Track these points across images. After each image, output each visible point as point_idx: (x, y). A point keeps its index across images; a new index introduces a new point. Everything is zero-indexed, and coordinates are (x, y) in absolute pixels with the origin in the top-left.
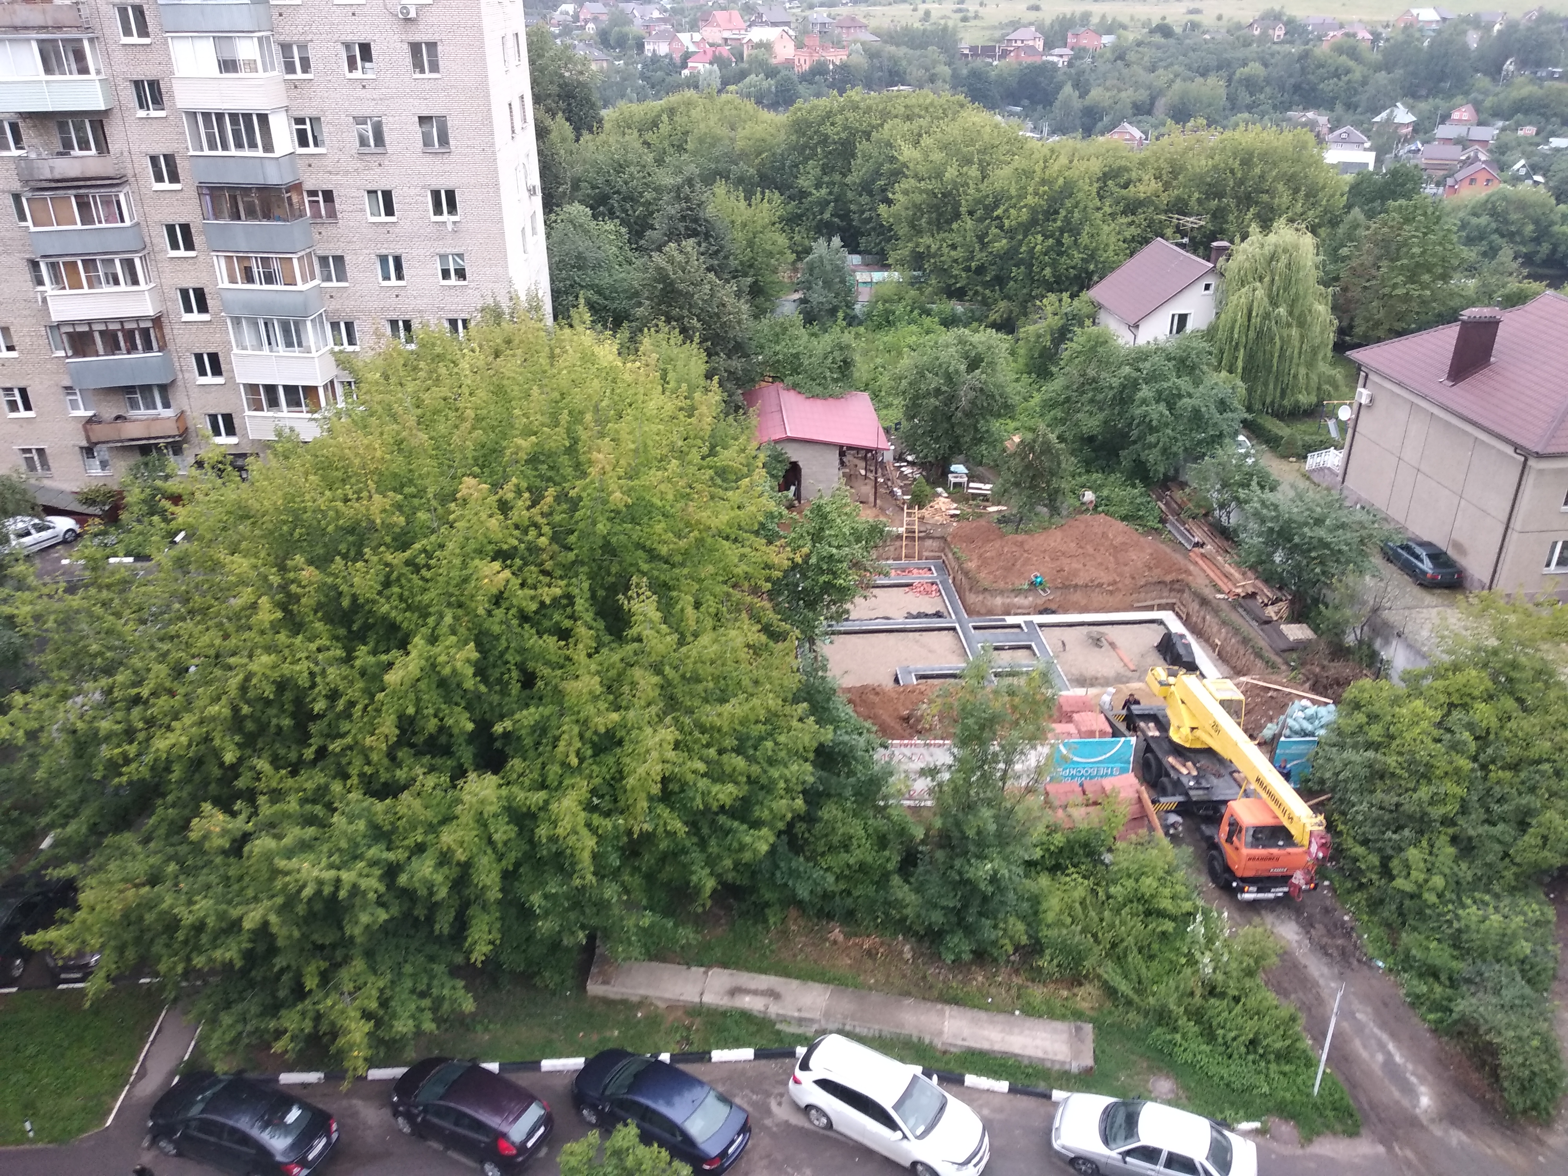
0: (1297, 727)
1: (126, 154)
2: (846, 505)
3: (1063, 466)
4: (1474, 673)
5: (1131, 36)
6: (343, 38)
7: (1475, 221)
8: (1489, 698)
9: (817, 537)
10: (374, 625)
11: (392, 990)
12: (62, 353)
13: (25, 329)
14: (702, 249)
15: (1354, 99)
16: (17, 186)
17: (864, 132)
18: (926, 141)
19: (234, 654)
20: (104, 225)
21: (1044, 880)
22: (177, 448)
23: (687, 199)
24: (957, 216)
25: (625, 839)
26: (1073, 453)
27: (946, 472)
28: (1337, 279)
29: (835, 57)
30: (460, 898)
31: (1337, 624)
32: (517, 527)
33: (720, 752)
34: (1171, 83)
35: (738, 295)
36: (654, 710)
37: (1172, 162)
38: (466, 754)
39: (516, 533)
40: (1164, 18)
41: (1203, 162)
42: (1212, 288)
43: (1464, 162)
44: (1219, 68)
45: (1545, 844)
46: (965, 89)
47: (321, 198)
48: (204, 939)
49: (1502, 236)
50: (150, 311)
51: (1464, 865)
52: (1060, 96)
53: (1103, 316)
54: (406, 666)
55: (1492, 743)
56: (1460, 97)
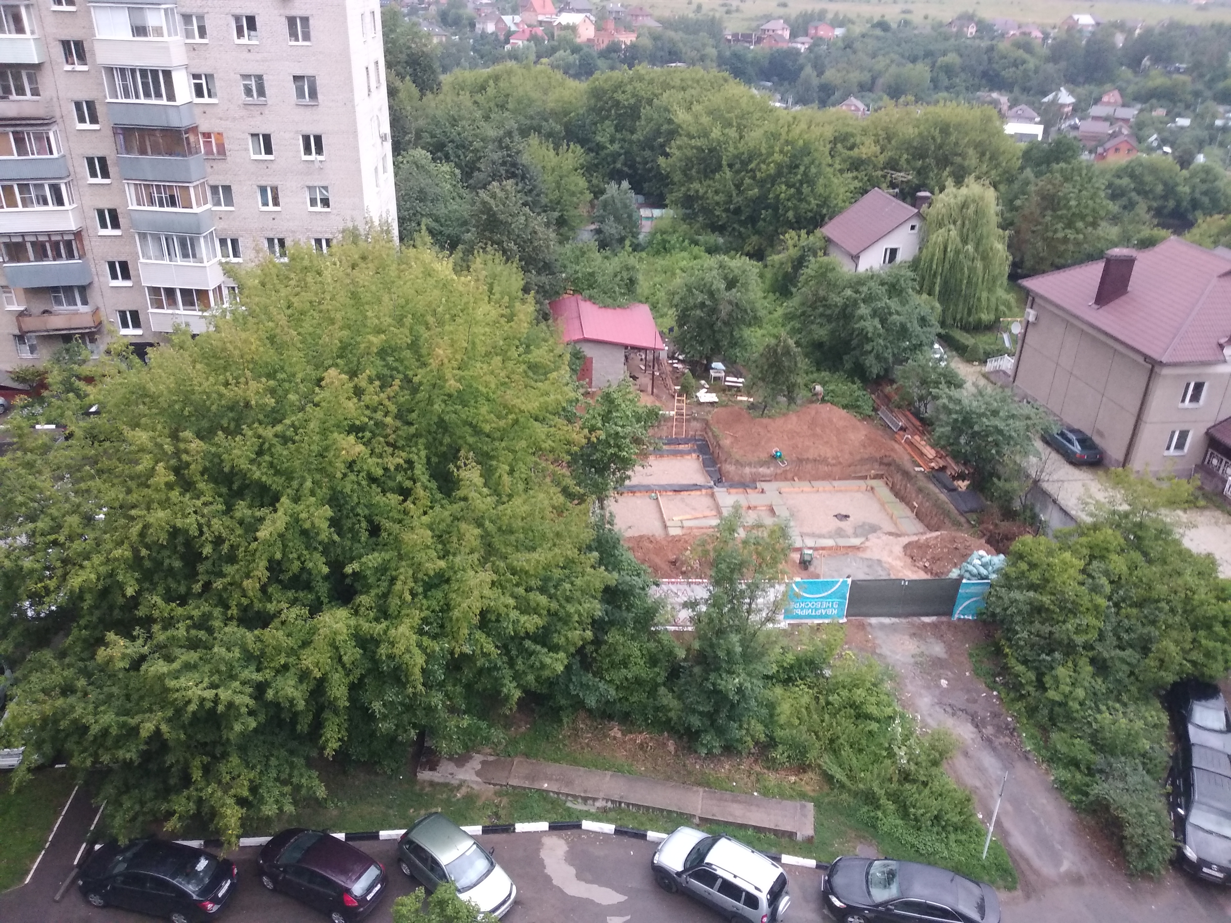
0: (975, 571)
1: (55, 100)
2: (629, 393)
3: (799, 365)
4: (1110, 531)
5: (857, 30)
6: (234, 12)
7: (1118, 181)
8: (1121, 551)
9: (606, 418)
10: (249, 486)
11: (261, 779)
14: (519, 188)
15: (1028, 84)
17: (647, 99)
18: (696, 108)
19: (134, 507)
20: (36, 156)
21: (779, 690)
22: (93, 338)
23: (508, 148)
24: (719, 168)
25: (449, 658)
26: (806, 355)
27: (708, 368)
28: (1012, 224)
29: (627, 39)
30: (317, 703)
31: (1007, 492)
32: (367, 407)
33: (527, 590)
34: (888, 67)
35: (548, 225)
36: (476, 556)
37: (886, 129)
38: (323, 589)
39: (368, 412)
40: (883, 16)
41: (911, 130)
42: (917, 228)
43: (1111, 135)
44: (925, 57)
45: (1161, 666)
46: (728, 67)
47: (213, 139)
49: (1139, 193)
50: (73, 226)
51: (1100, 681)
52: (803, 75)
53: (832, 249)
54: (274, 521)
55: (1123, 586)
56: (1108, 85)
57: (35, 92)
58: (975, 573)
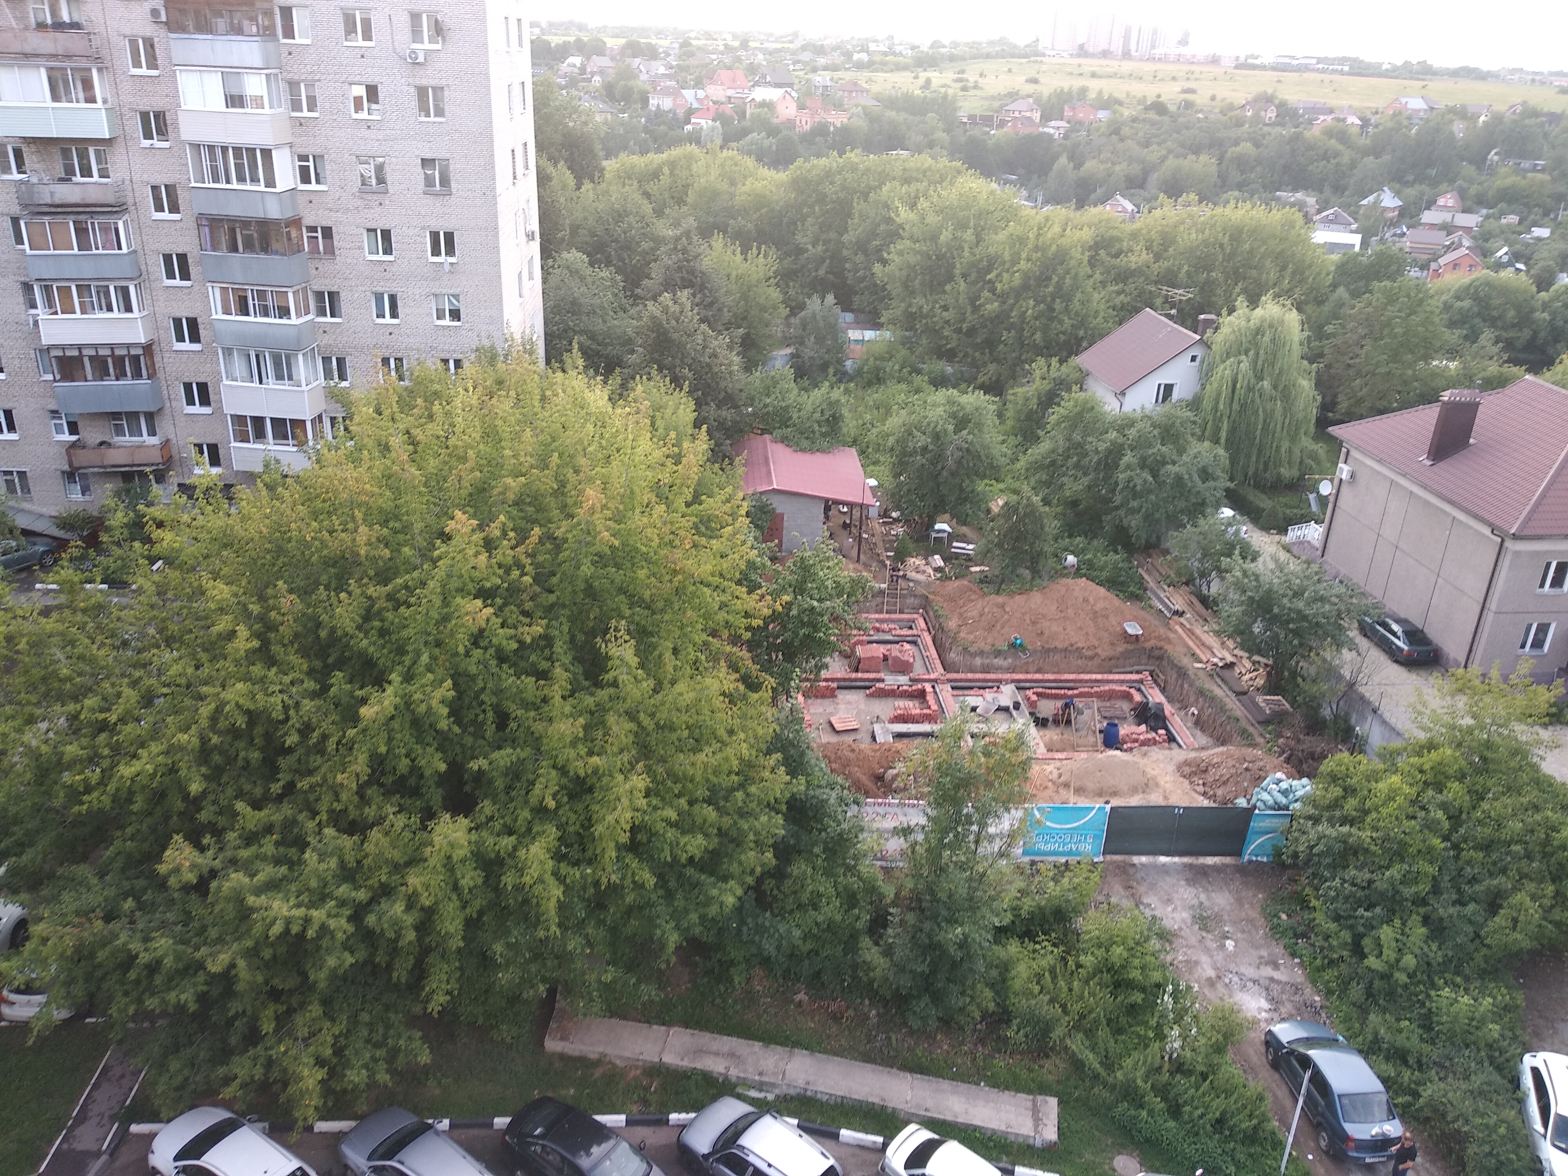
0: (1270, 799)
1: (127, 182)
2: (829, 558)
3: (1046, 529)
4: (1449, 752)
5: (1126, 113)
6: (351, 79)
7: (1459, 304)
8: (1461, 777)
9: (799, 589)
10: (350, 659)
11: (347, 1038)
12: (50, 377)
13: (15, 352)
14: (697, 300)
15: (1342, 182)
16: (16, 210)
17: (861, 193)
18: (923, 204)
19: (206, 683)
20: (100, 251)
21: (1013, 947)
22: (160, 477)
23: (684, 251)
24: (950, 278)
25: (592, 890)
26: (1056, 516)
27: (929, 529)
28: (1321, 355)
29: (837, 119)
30: (422, 945)
31: (1313, 698)
32: (500, 566)
33: (691, 803)
34: (1164, 159)
35: (731, 346)
36: (626, 757)
37: (1163, 235)
38: (436, 796)
39: (501, 572)
40: (1159, 96)
41: (1194, 236)
42: (1198, 359)
43: (1448, 247)
44: (1211, 146)
45: (1514, 928)
46: (962, 156)
47: (319, 235)
48: (158, 980)
49: (1485, 321)
50: (142, 338)
51: (1434, 947)
52: (1056, 167)
53: (1090, 383)
54: (380, 702)
55: (1464, 822)
56: (1445, 185)
57: (104, 174)
58: (1271, 802)
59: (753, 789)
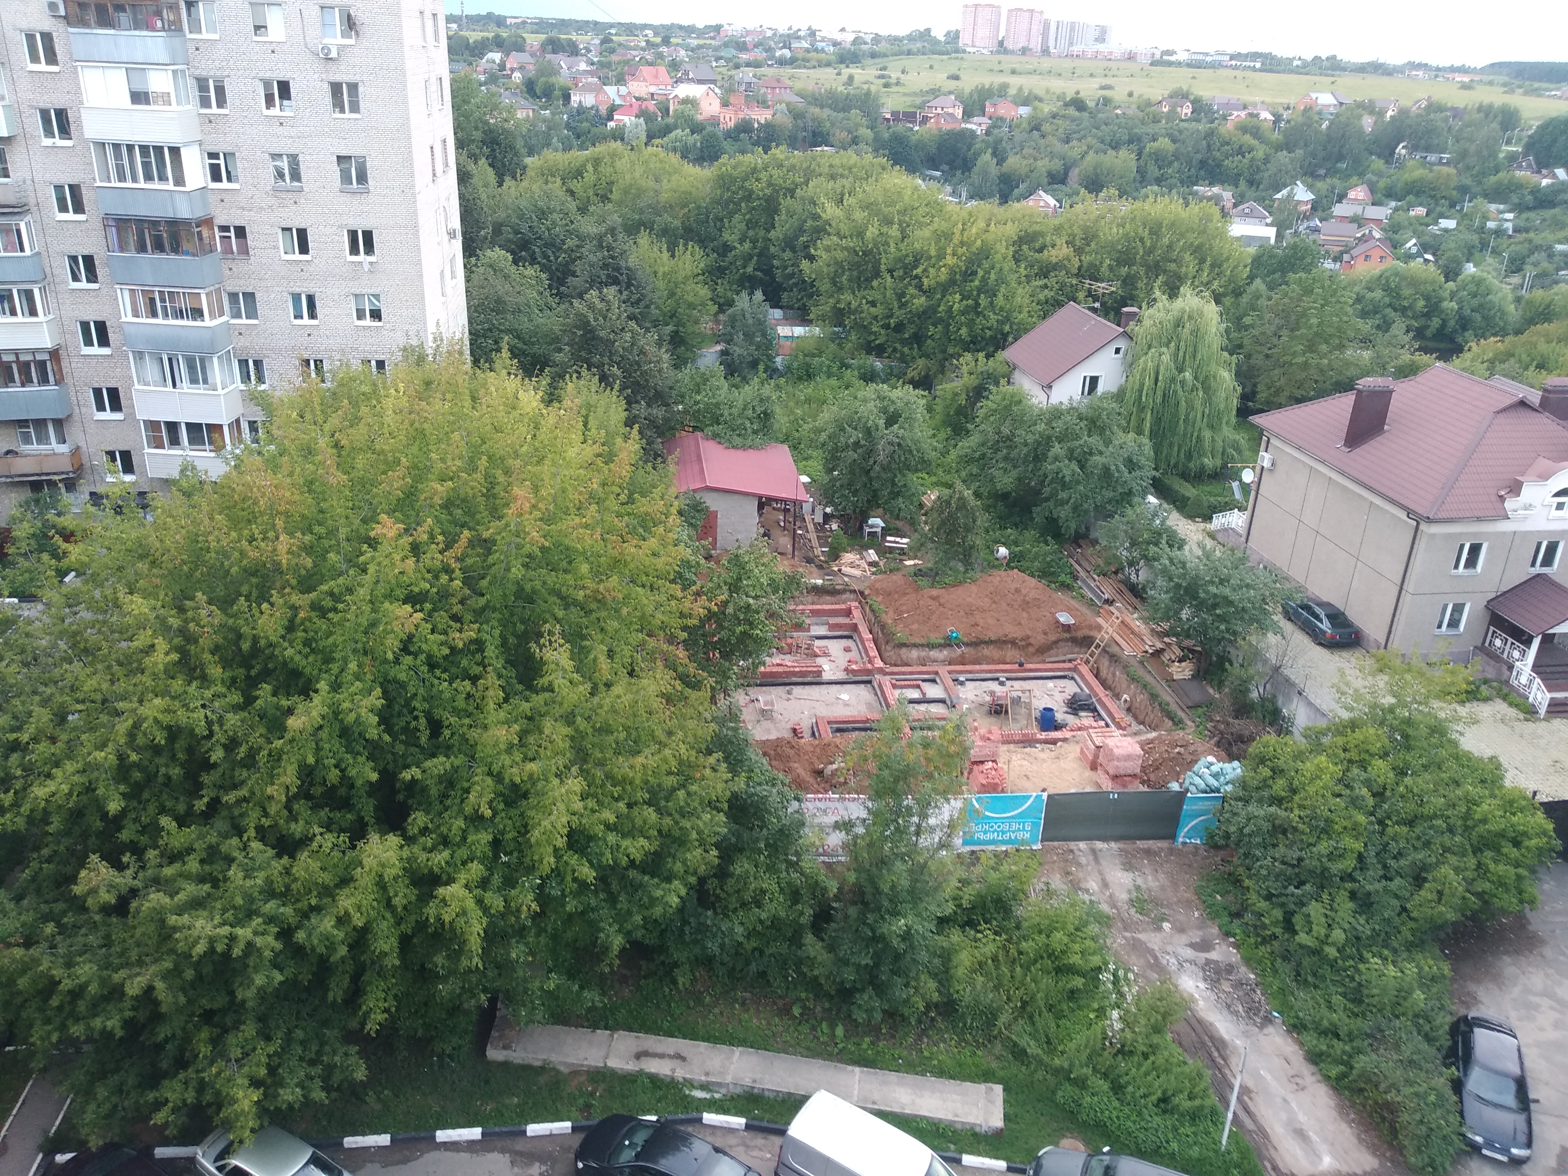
0: (1202, 783)
1: (29, 182)
2: (763, 555)
3: (978, 522)
4: (1372, 731)
5: (1046, 109)
6: (261, 75)
7: (1370, 295)
8: (1384, 755)
9: (734, 586)
10: (275, 669)
11: (281, 1057)
14: (624, 297)
15: (1257, 177)
17: (787, 189)
18: (848, 201)
19: (122, 699)
20: (3, 254)
21: (956, 936)
22: (71, 485)
23: (609, 248)
24: (877, 274)
26: (987, 509)
27: (863, 524)
28: (1240, 346)
29: (760, 116)
30: (357, 961)
31: (1241, 682)
32: (428, 571)
33: (630, 806)
34: (1084, 155)
35: (659, 344)
36: (561, 761)
37: (1085, 229)
38: (367, 807)
39: (429, 576)
40: (1078, 93)
41: (1115, 230)
42: (1122, 352)
43: (1359, 239)
44: (1130, 142)
45: (1440, 899)
46: (887, 152)
47: (232, 234)
49: (1395, 310)
50: (48, 343)
51: (1362, 921)
52: (979, 163)
53: (1017, 376)
54: (308, 713)
55: (1388, 799)
56: (1355, 178)
57: (4, 173)
58: (1203, 786)
59: (694, 788)
